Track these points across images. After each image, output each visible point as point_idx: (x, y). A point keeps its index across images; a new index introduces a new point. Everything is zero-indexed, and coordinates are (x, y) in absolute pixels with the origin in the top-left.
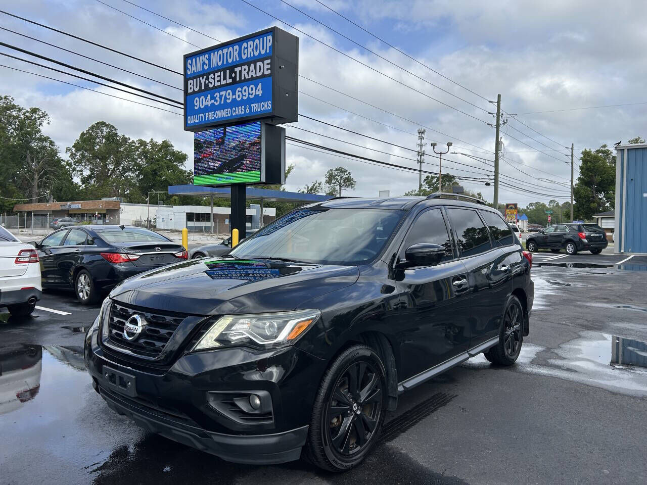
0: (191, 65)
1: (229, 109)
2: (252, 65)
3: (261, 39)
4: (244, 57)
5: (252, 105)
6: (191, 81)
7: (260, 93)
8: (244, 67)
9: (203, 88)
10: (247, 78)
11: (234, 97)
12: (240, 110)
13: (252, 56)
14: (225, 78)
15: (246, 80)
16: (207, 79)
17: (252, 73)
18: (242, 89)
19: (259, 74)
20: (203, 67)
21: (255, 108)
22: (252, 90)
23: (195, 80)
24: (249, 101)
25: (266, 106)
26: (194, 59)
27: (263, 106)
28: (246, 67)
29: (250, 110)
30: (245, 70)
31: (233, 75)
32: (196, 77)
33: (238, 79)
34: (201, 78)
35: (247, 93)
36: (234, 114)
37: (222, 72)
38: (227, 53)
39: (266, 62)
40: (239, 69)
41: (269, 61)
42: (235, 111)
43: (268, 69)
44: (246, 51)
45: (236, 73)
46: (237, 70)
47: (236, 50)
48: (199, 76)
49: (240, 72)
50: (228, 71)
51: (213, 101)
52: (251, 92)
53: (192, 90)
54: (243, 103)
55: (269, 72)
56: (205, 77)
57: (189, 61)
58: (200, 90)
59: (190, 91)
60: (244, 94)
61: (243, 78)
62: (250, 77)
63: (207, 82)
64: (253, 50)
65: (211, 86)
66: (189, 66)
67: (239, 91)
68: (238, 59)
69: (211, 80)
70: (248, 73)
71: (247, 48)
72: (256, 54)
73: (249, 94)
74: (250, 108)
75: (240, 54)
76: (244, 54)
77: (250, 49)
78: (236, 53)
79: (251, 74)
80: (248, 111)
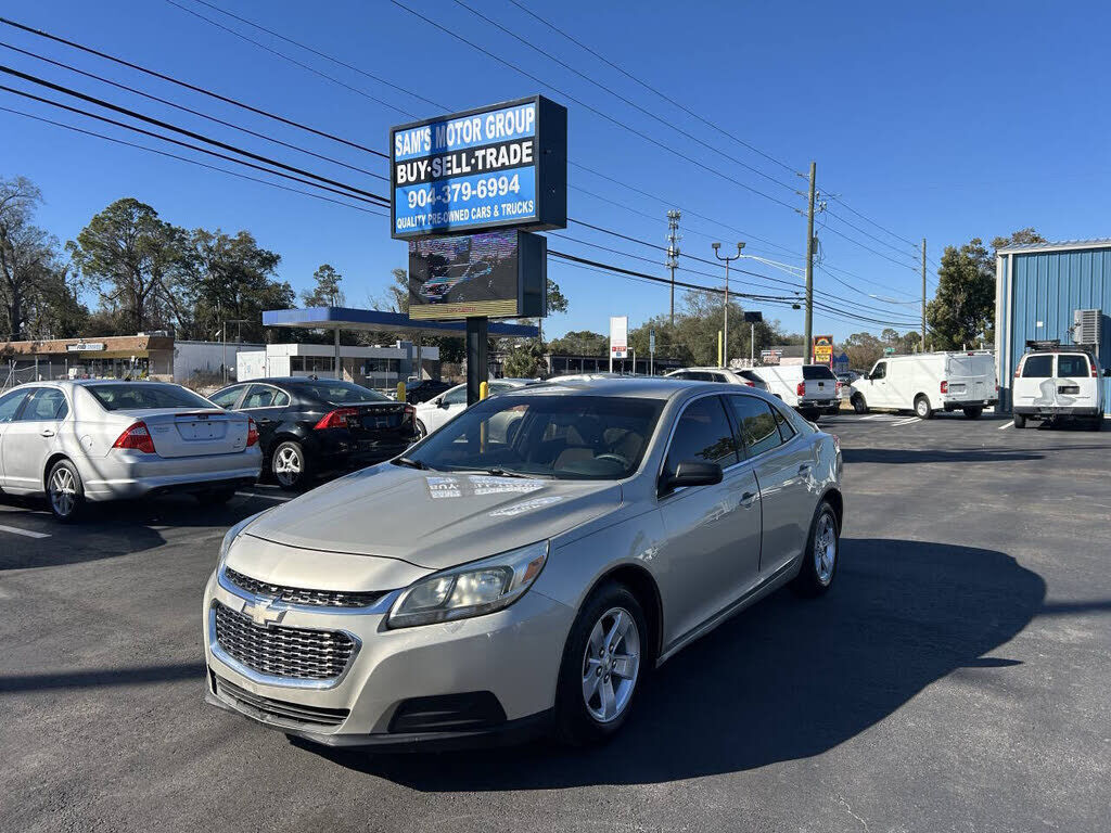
0: (403, 142)
1: (467, 210)
2: (503, 149)
3: (517, 113)
4: (490, 136)
5: (504, 206)
6: (403, 167)
7: (517, 188)
8: (489, 151)
9: (423, 177)
10: (495, 165)
11: (474, 193)
12: (484, 213)
13: (503, 134)
14: (459, 165)
15: (492, 169)
16: (430, 164)
17: (503, 160)
18: (487, 181)
19: (514, 162)
20: (422, 147)
21: (508, 210)
22: (503, 183)
23: (409, 165)
24: (499, 200)
25: (525, 207)
26: (407, 135)
27: (521, 207)
28: (494, 150)
29: (501, 212)
30: (491, 154)
31: (473, 161)
32: (411, 161)
33: (480, 167)
34: (419, 163)
35: (495, 188)
36: (473, 218)
37: (454, 157)
38: (462, 129)
39: (525, 145)
40: (483, 152)
41: (530, 144)
42: (475, 213)
43: (528, 155)
44: (493, 127)
45: (477, 159)
46: (480, 154)
47: (477, 125)
48: (417, 160)
49: (484, 157)
50: (464, 155)
51: (439, 198)
52: (501, 187)
53: (404, 180)
54: (488, 201)
55: (530, 159)
56: (426, 162)
57: (399, 137)
58: (418, 181)
59: (400, 181)
60: (490, 188)
61: (488, 166)
62: (499, 165)
63: (429, 169)
64: (504, 126)
65: (435, 175)
66: (398, 144)
67: (482, 185)
68: (480, 139)
69: (435, 166)
70: (497, 159)
71: (495, 123)
72: (510, 132)
73: (499, 189)
74: (500, 210)
75: (483, 131)
76: (491, 132)
77: (499, 125)
78: (477, 130)
79: (501, 161)
80: (496, 214)
